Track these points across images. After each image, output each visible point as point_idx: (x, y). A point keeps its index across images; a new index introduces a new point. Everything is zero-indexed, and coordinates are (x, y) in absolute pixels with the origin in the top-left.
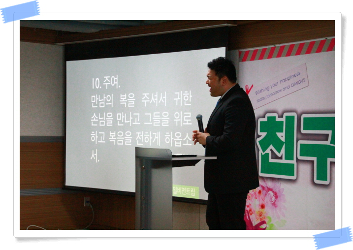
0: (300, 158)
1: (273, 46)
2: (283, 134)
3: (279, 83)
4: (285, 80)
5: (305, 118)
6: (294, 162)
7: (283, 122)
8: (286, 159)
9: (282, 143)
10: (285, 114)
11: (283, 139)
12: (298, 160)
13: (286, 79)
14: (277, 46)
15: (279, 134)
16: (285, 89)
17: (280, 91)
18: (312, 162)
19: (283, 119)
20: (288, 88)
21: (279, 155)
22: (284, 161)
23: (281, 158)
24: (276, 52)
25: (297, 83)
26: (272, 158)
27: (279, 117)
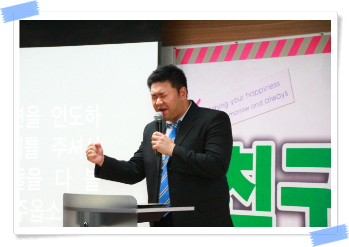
0: (281, 208)
1: (233, 43)
2: (253, 172)
3: (245, 97)
4: (255, 93)
5: (288, 150)
6: (272, 214)
7: (251, 155)
8: (258, 209)
9: (251, 186)
10: (256, 144)
11: (253, 181)
12: (277, 211)
13: (257, 92)
14: (240, 42)
15: (246, 173)
16: (254, 106)
17: (247, 109)
18: (303, 214)
19: (253, 151)
20: (259, 105)
21: (247, 204)
22: (254, 213)
23: (250, 208)
24: (239, 52)
25: (274, 98)
26: (234, 208)
27: (245, 147)
